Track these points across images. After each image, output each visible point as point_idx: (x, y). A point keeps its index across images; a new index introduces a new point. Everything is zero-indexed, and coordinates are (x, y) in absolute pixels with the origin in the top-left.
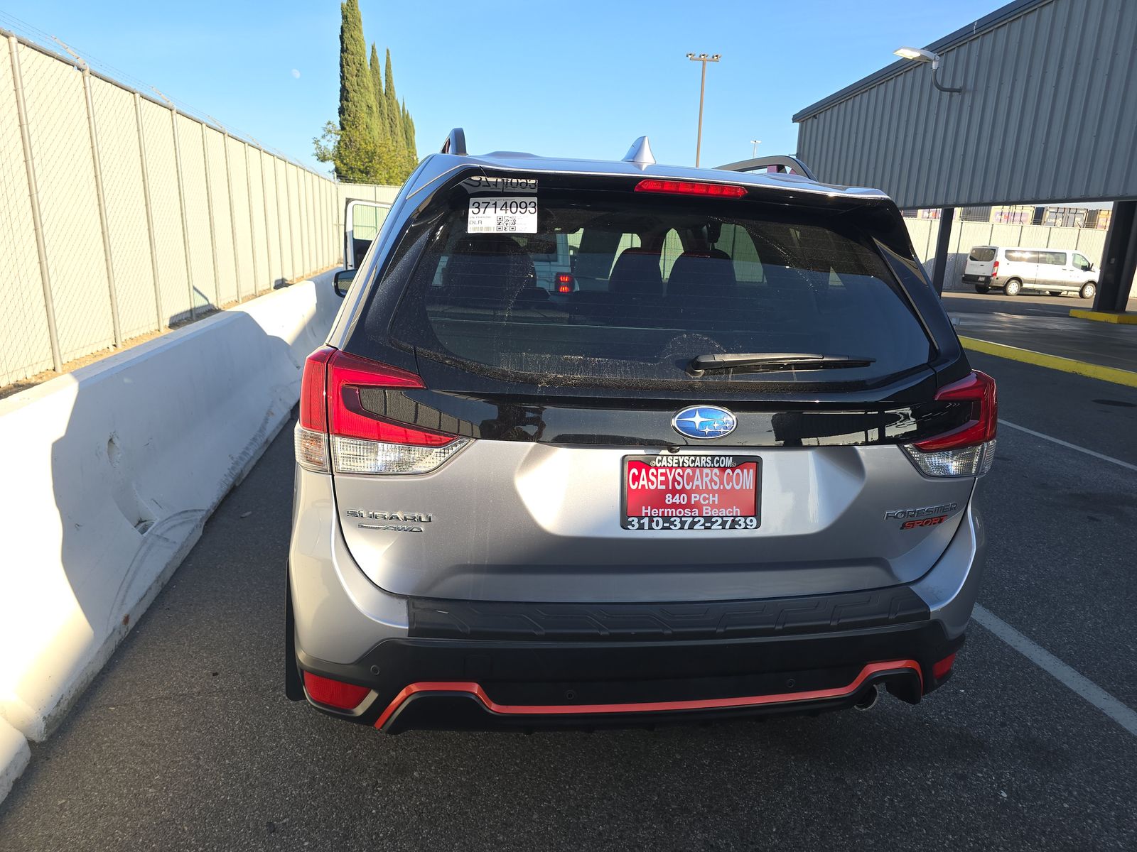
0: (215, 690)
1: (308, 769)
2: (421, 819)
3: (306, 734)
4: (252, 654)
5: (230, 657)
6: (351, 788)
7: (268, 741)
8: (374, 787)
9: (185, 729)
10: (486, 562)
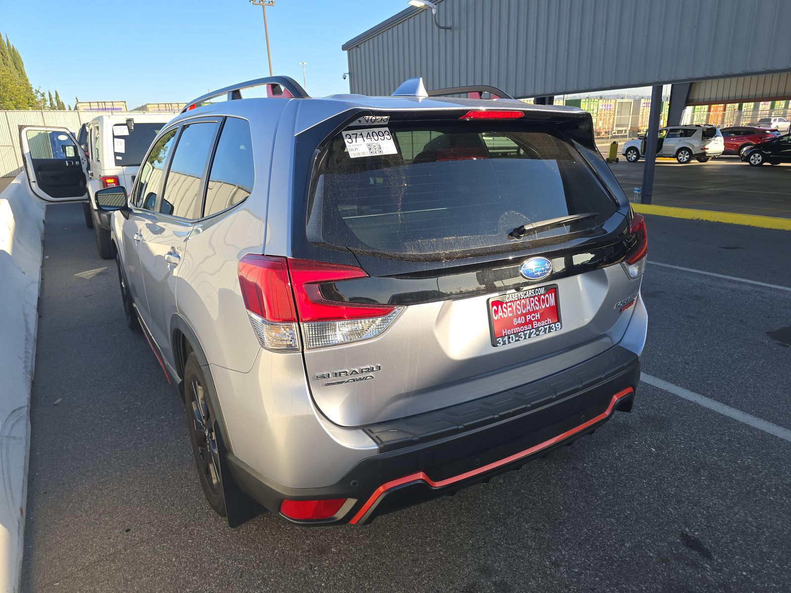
0: (137, 542)
1: (254, 573)
2: (359, 578)
3: (235, 550)
4: (147, 507)
5: (129, 514)
6: (295, 575)
7: (209, 565)
8: (311, 569)
9: (133, 578)
10: (414, 388)
